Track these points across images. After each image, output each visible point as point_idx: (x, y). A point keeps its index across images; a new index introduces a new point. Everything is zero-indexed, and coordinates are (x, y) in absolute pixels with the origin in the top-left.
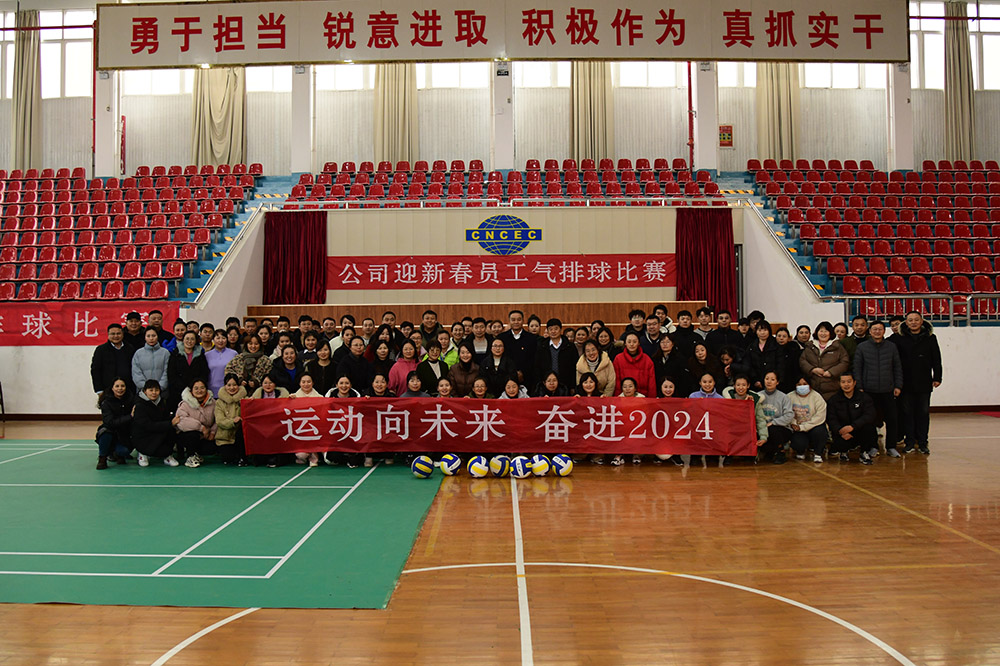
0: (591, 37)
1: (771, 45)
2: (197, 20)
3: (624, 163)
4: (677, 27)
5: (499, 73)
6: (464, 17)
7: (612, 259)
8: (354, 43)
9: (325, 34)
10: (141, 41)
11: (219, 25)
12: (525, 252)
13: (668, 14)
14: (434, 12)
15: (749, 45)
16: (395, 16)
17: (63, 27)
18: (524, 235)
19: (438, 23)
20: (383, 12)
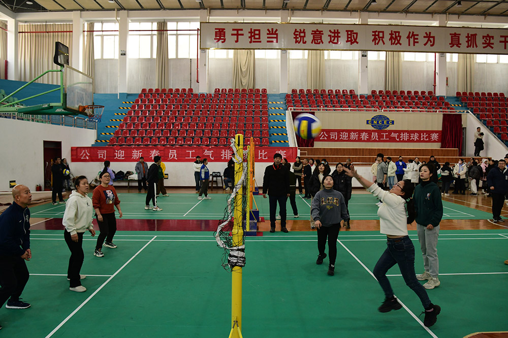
0: (399, 42)
1: (468, 47)
2: (242, 30)
3: (409, 92)
4: (432, 39)
5: (363, 56)
6: (349, 33)
7: (419, 132)
8: (306, 42)
9: (294, 38)
10: (218, 38)
11: (251, 32)
12: (388, 129)
13: (428, 33)
14: (338, 30)
15: (459, 47)
16: (322, 31)
17: (177, 30)
18: (388, 122)
19: (339, 35)
20: (317, 30)
